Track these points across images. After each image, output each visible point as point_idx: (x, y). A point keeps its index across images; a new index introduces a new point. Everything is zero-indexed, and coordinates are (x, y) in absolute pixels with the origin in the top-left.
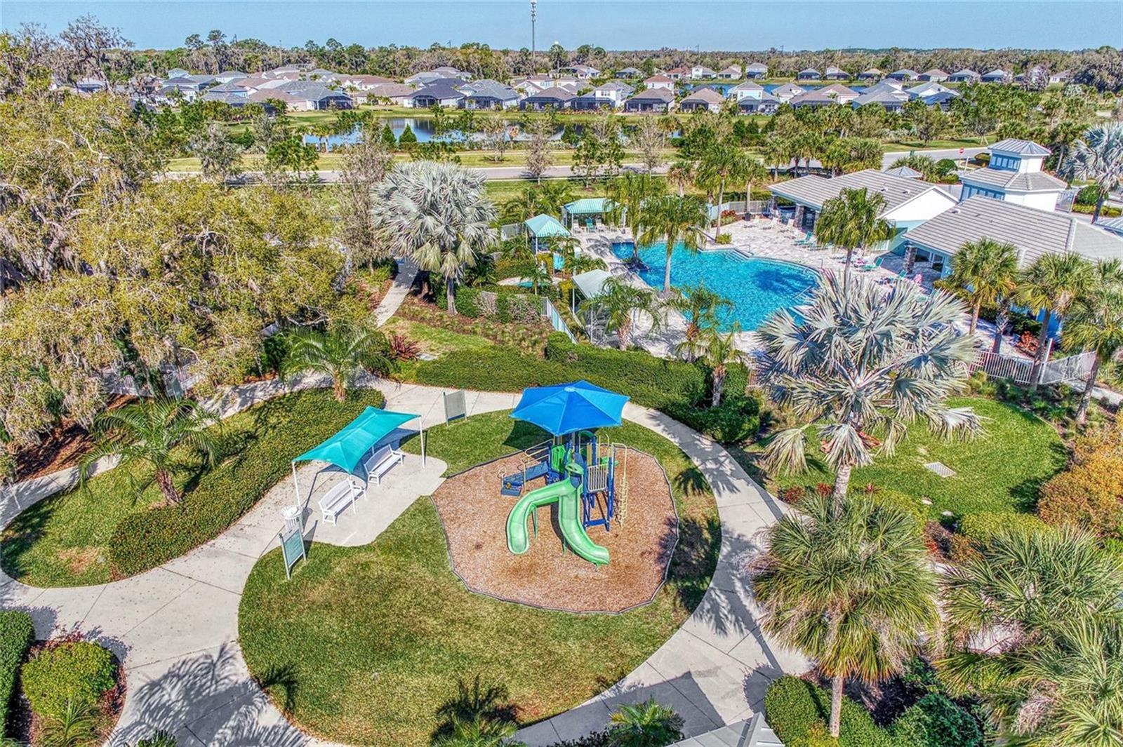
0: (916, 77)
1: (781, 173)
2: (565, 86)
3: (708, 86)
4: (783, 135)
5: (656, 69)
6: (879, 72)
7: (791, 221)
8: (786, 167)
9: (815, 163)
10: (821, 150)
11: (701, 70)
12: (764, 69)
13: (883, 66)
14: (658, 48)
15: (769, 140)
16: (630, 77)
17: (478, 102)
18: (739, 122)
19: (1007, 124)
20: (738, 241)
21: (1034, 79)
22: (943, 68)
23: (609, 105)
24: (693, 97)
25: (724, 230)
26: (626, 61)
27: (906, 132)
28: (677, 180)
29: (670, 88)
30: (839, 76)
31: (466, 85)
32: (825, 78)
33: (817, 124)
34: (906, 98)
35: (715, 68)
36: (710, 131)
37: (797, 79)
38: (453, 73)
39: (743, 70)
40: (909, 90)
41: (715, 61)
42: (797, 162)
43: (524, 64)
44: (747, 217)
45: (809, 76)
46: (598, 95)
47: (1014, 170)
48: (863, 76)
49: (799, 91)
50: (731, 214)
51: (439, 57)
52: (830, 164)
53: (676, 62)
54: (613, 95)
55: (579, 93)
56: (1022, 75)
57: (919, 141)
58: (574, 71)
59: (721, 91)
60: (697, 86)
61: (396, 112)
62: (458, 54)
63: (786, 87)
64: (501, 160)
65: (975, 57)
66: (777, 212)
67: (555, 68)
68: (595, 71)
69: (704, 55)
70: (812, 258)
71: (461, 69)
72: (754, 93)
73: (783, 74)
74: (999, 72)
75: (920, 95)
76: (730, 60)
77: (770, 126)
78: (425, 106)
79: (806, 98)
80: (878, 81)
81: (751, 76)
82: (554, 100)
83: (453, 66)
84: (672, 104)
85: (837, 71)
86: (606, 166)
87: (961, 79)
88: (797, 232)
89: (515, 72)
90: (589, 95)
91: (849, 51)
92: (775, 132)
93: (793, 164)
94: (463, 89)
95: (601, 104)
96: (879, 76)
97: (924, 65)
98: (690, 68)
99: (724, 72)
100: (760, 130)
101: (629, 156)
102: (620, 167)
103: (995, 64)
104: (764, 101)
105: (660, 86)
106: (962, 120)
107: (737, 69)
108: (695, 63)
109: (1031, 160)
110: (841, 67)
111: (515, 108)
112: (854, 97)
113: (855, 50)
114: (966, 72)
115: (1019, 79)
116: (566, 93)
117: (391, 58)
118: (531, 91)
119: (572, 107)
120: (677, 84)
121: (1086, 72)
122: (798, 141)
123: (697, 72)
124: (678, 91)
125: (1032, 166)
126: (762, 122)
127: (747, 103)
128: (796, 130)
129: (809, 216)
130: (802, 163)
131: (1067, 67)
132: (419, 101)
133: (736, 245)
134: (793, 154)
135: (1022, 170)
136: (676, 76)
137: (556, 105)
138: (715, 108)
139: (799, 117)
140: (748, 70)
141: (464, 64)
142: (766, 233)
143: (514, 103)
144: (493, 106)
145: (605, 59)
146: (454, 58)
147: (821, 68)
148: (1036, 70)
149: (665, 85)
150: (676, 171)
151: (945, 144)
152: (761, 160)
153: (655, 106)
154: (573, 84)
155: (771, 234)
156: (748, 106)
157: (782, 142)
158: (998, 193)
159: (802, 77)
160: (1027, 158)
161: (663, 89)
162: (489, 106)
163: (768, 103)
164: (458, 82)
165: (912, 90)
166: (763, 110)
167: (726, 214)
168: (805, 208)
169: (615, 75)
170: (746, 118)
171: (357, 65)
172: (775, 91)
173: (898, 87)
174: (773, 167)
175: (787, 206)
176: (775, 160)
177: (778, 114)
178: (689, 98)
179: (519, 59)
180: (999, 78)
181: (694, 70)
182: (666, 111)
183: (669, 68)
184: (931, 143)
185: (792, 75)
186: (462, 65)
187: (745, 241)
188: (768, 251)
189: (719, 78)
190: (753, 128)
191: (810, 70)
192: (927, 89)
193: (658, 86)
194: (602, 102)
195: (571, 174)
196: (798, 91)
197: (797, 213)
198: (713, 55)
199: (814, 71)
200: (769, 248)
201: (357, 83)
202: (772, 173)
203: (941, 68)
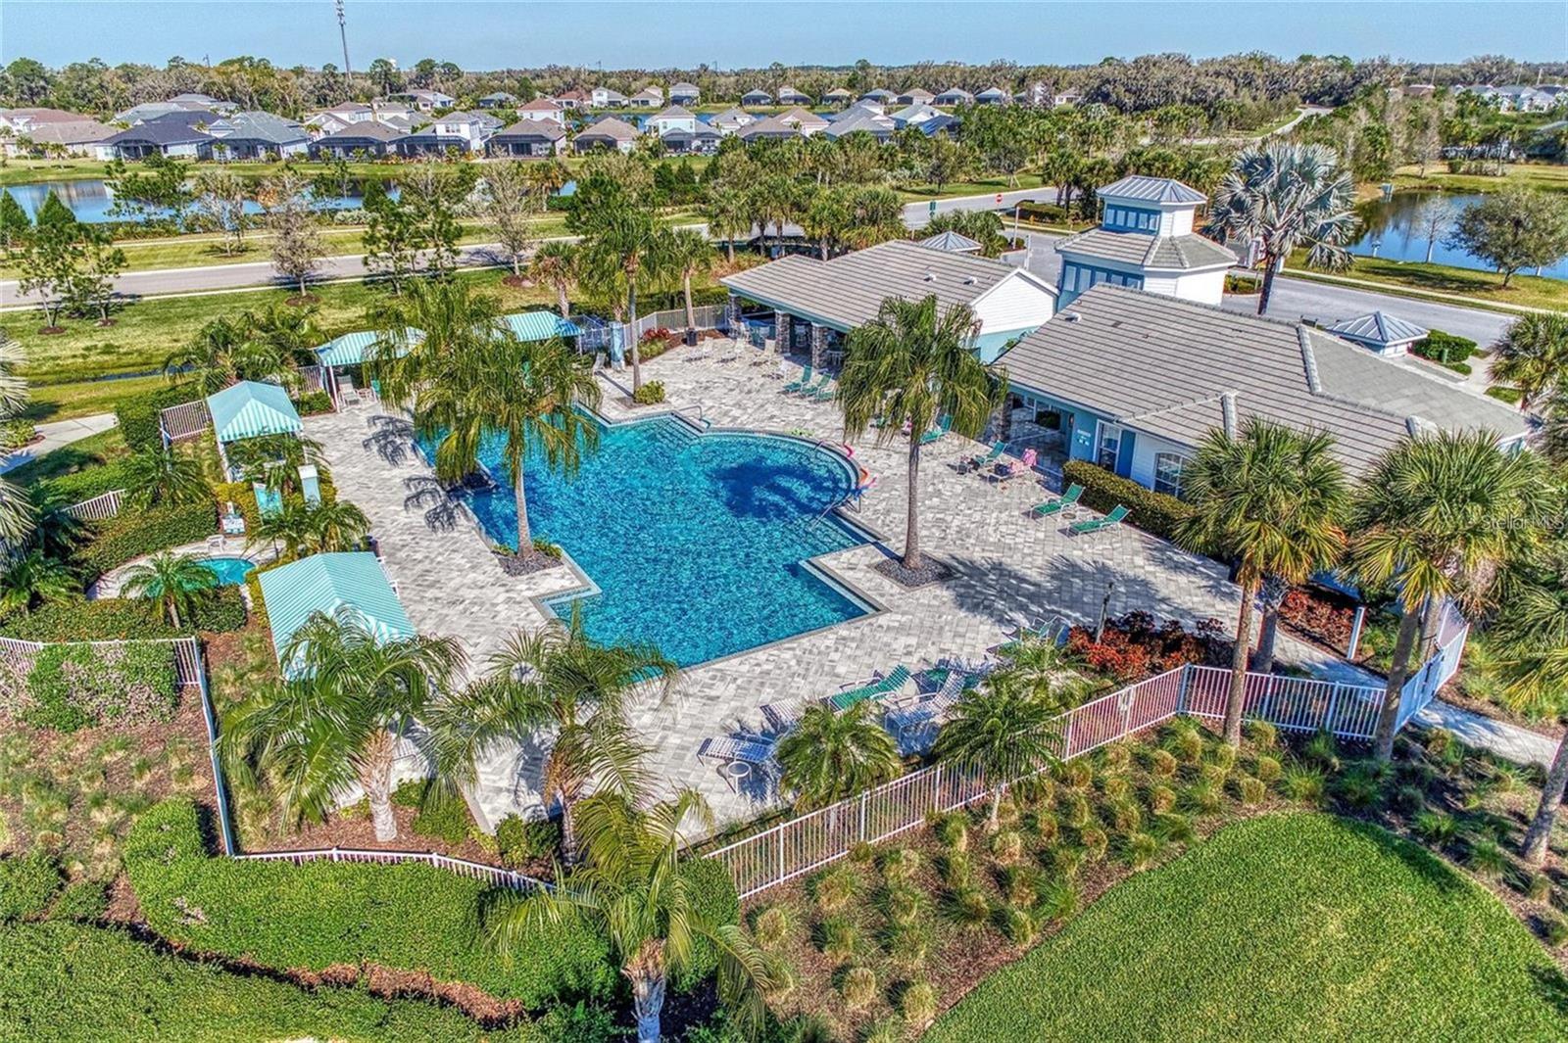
0: (895, 100)
1: (740, 248)
2: (390, 119)
3: (618, 117)
4: (733, 185)
5: (538, 94)
6: (847, 93)
7: (770, 344)
8: (746, 238)
9: (791, 229)
10: (797, 206)
11: (605, 94)
12: (693, 91)
13: (851, 85)
14: (541, 66)
15: (712, 193)
16: (501, 106)
17: (236, 149)
18: (663, 167)
19: (1055, 155)
20: (679, 393)
21: (1037, 99)
22: (926, 86)
23: (461, 147)
24: (593, 130)
25: (648, 373)
26: (496, 83)
27: (907, 173)
28: (550, 280)
29: (558, 120)
30: (796, 100)
31: (219, 122)
32: (778, 103)
33: (782, 165)
34: (891, 126)
35: (627, 92)
36: (611, 183)
37: (741, 105)
38: (204, 103)
39: (665, 93)
40: (893, 115)
41: (626, 83)
42: (762, 227)
43: (332, 90)
44: (691, 339)
45: (757, 100)
46: (441, 131)
47: (1151, 232)
48: (827, 99)
49: (747, 120)
50: (661, 335)
51: (181, 79)
52: (818, 232)
53: (568, 84)
54: (465, 132)
55: (414, 130)
56: (1023, 94)
57: (927, 187)
58: (413, 99)
59: (635, 121)
60: (599, 115)
61: (81, 170)
62: (212, 73)
63: (729, 115)
64: (242, 250)
65: (963, 72)
66: (743, 327)
67: (383, 94)
68: (446, 98)
69: (611, 75)
70: (820, 420)
71: (220, 97)
72: (682, 123)
73: (720, 99)
74: (994, 91)
75: (910, 121)
76: (647, 80)
77: (713, 171)
78: (137, 157)
79: (759, 129)
80: (848, 106)
81: (677, 101)
82: (367, 142)
83: (207, 93)
84: (562, 143)
85: (792, 92)
86: (431, 251)
87: (950, 100)
88: (785, 366)
89: (319, 102)
90: (426, 132)
91: (803, 68)
92: (721, 180)
93: (756, 231)
94: (216, 129)
95: (447, 146)
96: (849, 99)
97: (903, 84)
98: (589, 92)
99: (638, 97)
100: (697, 179)
101: (470, 232)
102: (457, 253)
103: (988, 80)
104: (699, 135)
105: (541, 116)
106: (978, 153)
107: (657, 92)
108: (596, 85)
109: (1178, 213)
110: (797, 88)
111: (301, 156)
112: (822, 126)
113: (809, 68)
114: (955, 91)
115: (1020, 100)
116: (388, 131)
117: (95, 82)
118: (333, 128)
119: (400, 153)
120: (568, 114)
121: (1099, 88)
122: (761, 194)
123: (600, 97)
124: (572, 123)
125: (1178, 224)
126: (699, 166)
127: (676, 138)
128: (752, 175)
129: (800, 330)
130: (771, 230)
131: (1071, 84)
132: (127, 149)
133: (676, 403)
134: (755, 216)
135: (1164, 233)
136: (570, 104)
137: (372, 150)
138: (625, 146)
139: (754, 156)
140: (672, 92)
141: (226, 90)
142: (728, 371)
143: (303, 148)
144: (263, 154)
145: (461, 81)
146: (206, 80)
147: (772, 90)
148: (1038, 88)
149: (549, 114)
150: (548, 261)
151: (964, 189)
152: (702, 228)
153: (534, 146)
154: (404, 116)
155: (738, 371)
156: (677, 143)
157: (735, 196)
158: (1129, 277)
159: (747, 101)
160: (1172, 209)
161: (547, 120)
162: (256, 154)
163: (706, 137)
164: (209, 117)
165: (898, 115)
166: (699, 149)
167: (652, 337)
168: (792, 317)
169: (478, 105)
170: (674, 160)
171: (33, 93)
172: (713, 121)
173: (878, 110)
174: (724, 238)
175: (758, 313)
176: (727, 229)
177: (722, 152)
178: (587, 132)
179: (322, 81)
180: (997, 99)
181: (594, 93)
182: (552, 154)
183: (558, 92)
184: (945, 188)
185: (733, 100)
186: (220, 91)
187: (692, 392)
188: (736, 412)
189: (634, 106)
190: (686, 174)
191: (757, 92)
192: (916, 113)
193: (539, 116)
194: (448, 143)
195: (365, 271)
196: (745, 120)
197: (779, 328)
198: (621, 75)
199: (762, 93)
200: (738, 405)
201: (22, 122)
202: (723, 248)
203: (923, 87)
